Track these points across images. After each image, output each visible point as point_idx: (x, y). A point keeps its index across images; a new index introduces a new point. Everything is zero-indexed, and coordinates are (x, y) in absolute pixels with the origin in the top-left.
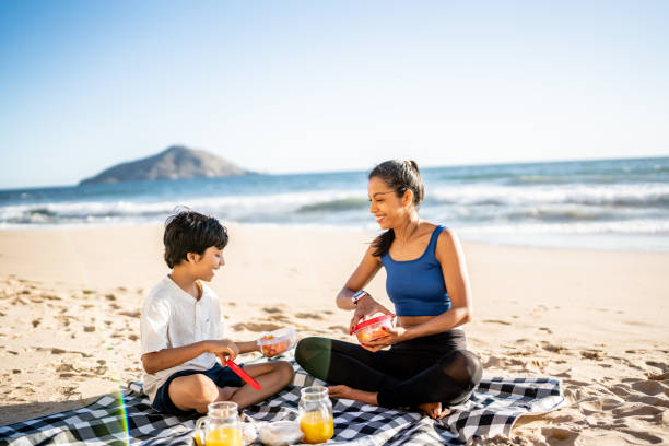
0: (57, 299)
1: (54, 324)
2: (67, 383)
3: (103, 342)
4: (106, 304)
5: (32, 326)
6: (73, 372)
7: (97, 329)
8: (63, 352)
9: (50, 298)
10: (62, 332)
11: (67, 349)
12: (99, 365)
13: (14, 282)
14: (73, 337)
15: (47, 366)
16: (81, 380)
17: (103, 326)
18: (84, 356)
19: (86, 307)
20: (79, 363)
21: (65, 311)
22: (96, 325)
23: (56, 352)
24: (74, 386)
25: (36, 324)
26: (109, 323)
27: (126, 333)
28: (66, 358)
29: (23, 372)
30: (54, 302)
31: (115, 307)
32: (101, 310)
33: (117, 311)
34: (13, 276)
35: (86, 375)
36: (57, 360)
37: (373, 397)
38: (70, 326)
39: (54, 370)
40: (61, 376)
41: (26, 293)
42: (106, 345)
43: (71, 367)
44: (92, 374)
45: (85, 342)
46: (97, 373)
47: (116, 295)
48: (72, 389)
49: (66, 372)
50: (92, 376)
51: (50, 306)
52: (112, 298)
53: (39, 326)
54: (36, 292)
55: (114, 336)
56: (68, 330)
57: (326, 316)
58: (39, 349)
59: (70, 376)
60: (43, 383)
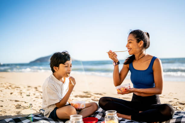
0: (19, 88)
1: (17, 94)
2: (18, 110)
3: (32, 99)
4: (34, 90)
5: (10, 94)
6: (21, 107)
7: (30, 96)
8: (19, 101)
9: (17, 88)
10: (19, 96)
11: (20, 100)
12: (30, 105)
13: (7, 84)
14: (23, 97)
15: (12, 105)
16: (23, 109)
17: (33, 95)
18: (25, 102)
19: (28, 90)
20: (23, 104)
21: (21, 91)
22: (30, 94)
23: (16, 101)
24: (20, 111)
25: (11, 94)
26: (34, 94)
27: (40, 97)
28: (19, 103)
29: (4, 106)
30: (18, 89)
31: (37, 90)
32: (32, 91)
33: (37, 91)
34: (7, 82)
35: (25, 108)
36: (16, 103)
37: (130, 117)
38: (22, 95)
39: (14, 106)
40: (17, 108)
41: (10, 86)
42: (33, 100)
43: (21, 105)
44: (28, 108)
45: (26, 99)
46: (29, 107)
47: (37, 87)
48: (19, 112)
49: (18, 107)
50: (27, 108)
51: (17, 90)
52: (36, 88)
53: (12, 94)
54: (13, 86)
55: (36, 98)
56: (21, 96)
57: (104, 94)
58: (11, 100)
59: (20, 108)
60: (10, 110)
